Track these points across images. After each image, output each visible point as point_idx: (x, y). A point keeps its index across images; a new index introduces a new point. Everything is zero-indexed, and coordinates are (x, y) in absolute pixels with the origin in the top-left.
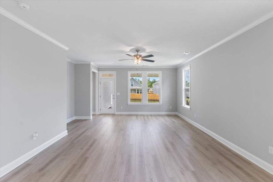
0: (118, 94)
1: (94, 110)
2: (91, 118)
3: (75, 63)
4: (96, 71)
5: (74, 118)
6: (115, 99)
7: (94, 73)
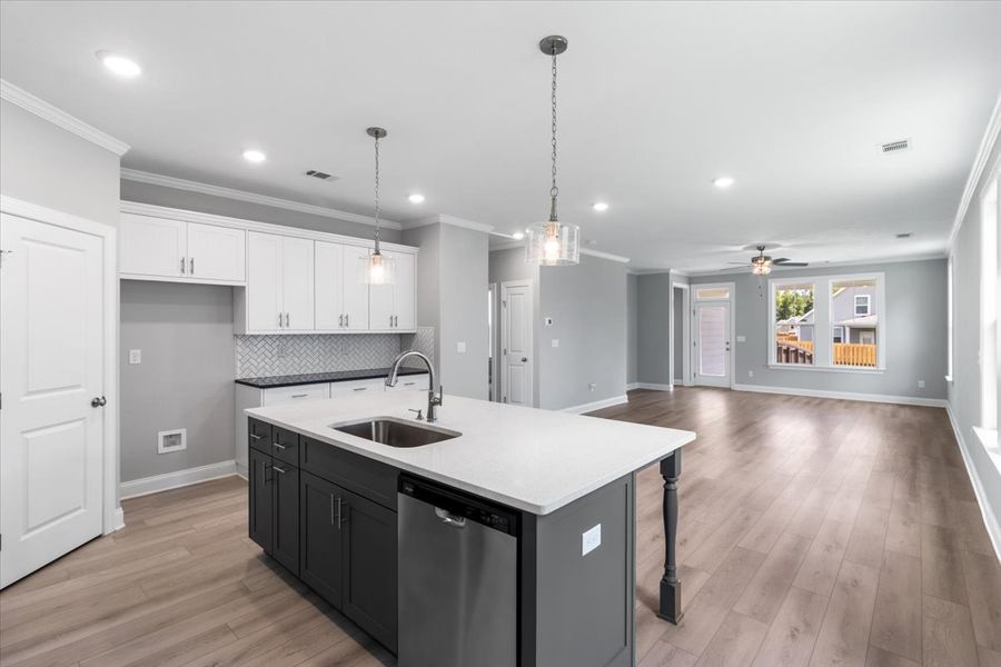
0: (742, 339)
1: (679, 375)
2: (672, 390)
3: (637, 273)
4: (685, 286)
5: (637, 386)
6: (733, 351)
7: (678, 292)
